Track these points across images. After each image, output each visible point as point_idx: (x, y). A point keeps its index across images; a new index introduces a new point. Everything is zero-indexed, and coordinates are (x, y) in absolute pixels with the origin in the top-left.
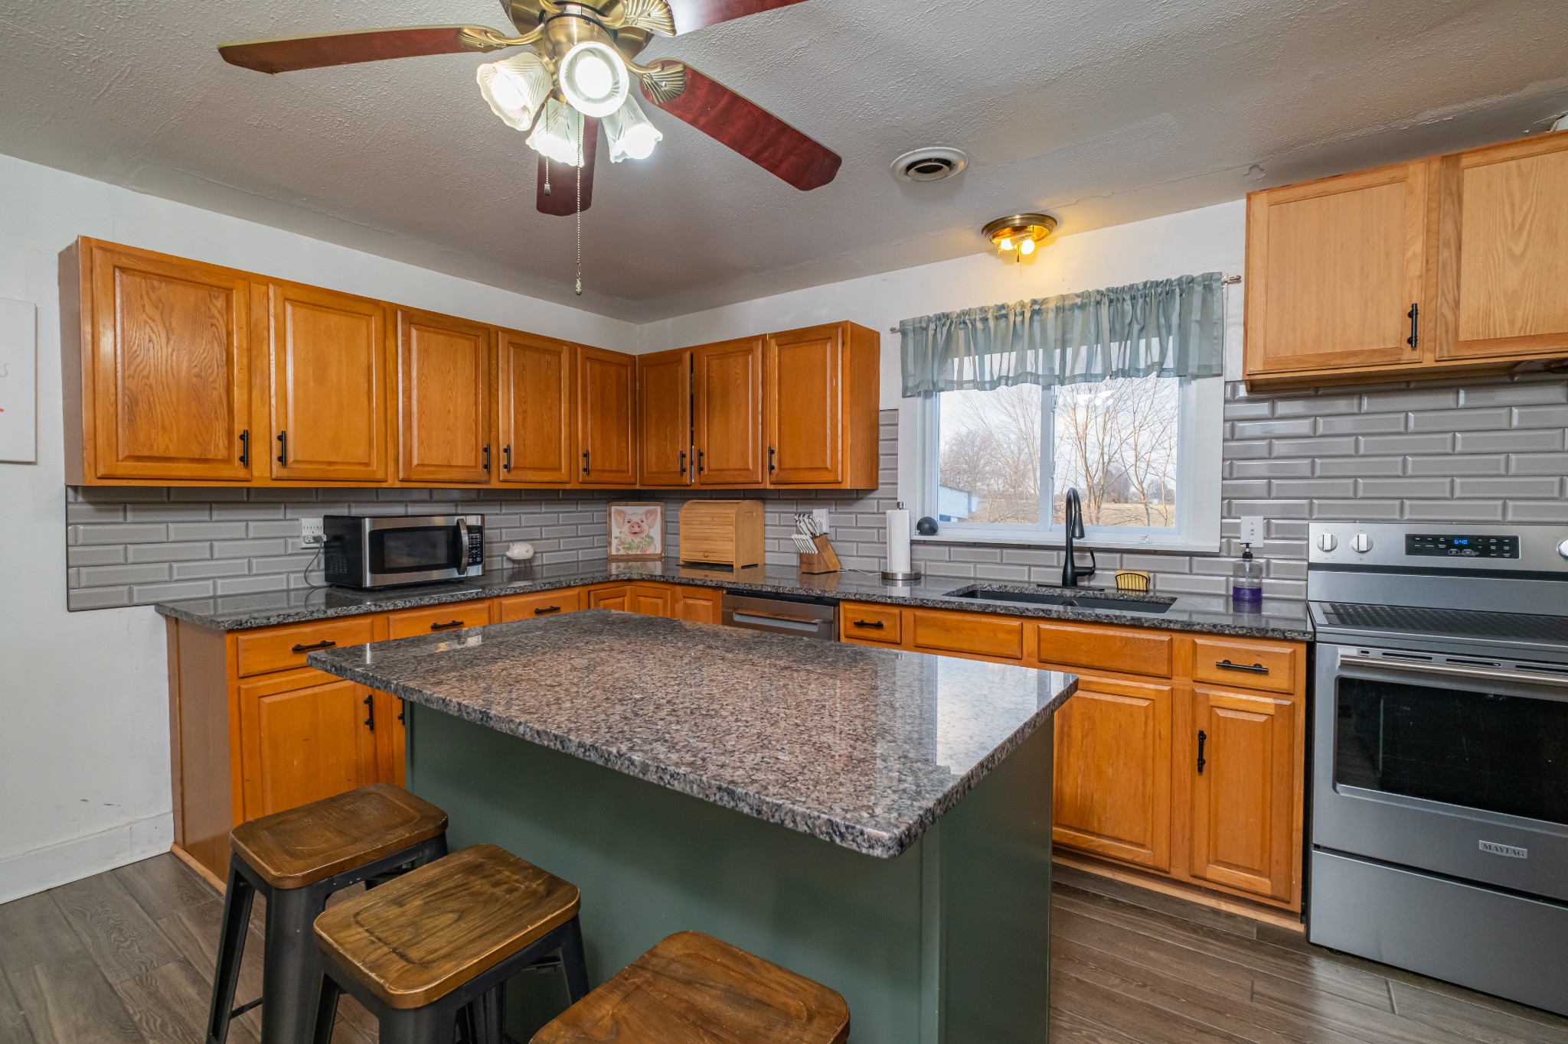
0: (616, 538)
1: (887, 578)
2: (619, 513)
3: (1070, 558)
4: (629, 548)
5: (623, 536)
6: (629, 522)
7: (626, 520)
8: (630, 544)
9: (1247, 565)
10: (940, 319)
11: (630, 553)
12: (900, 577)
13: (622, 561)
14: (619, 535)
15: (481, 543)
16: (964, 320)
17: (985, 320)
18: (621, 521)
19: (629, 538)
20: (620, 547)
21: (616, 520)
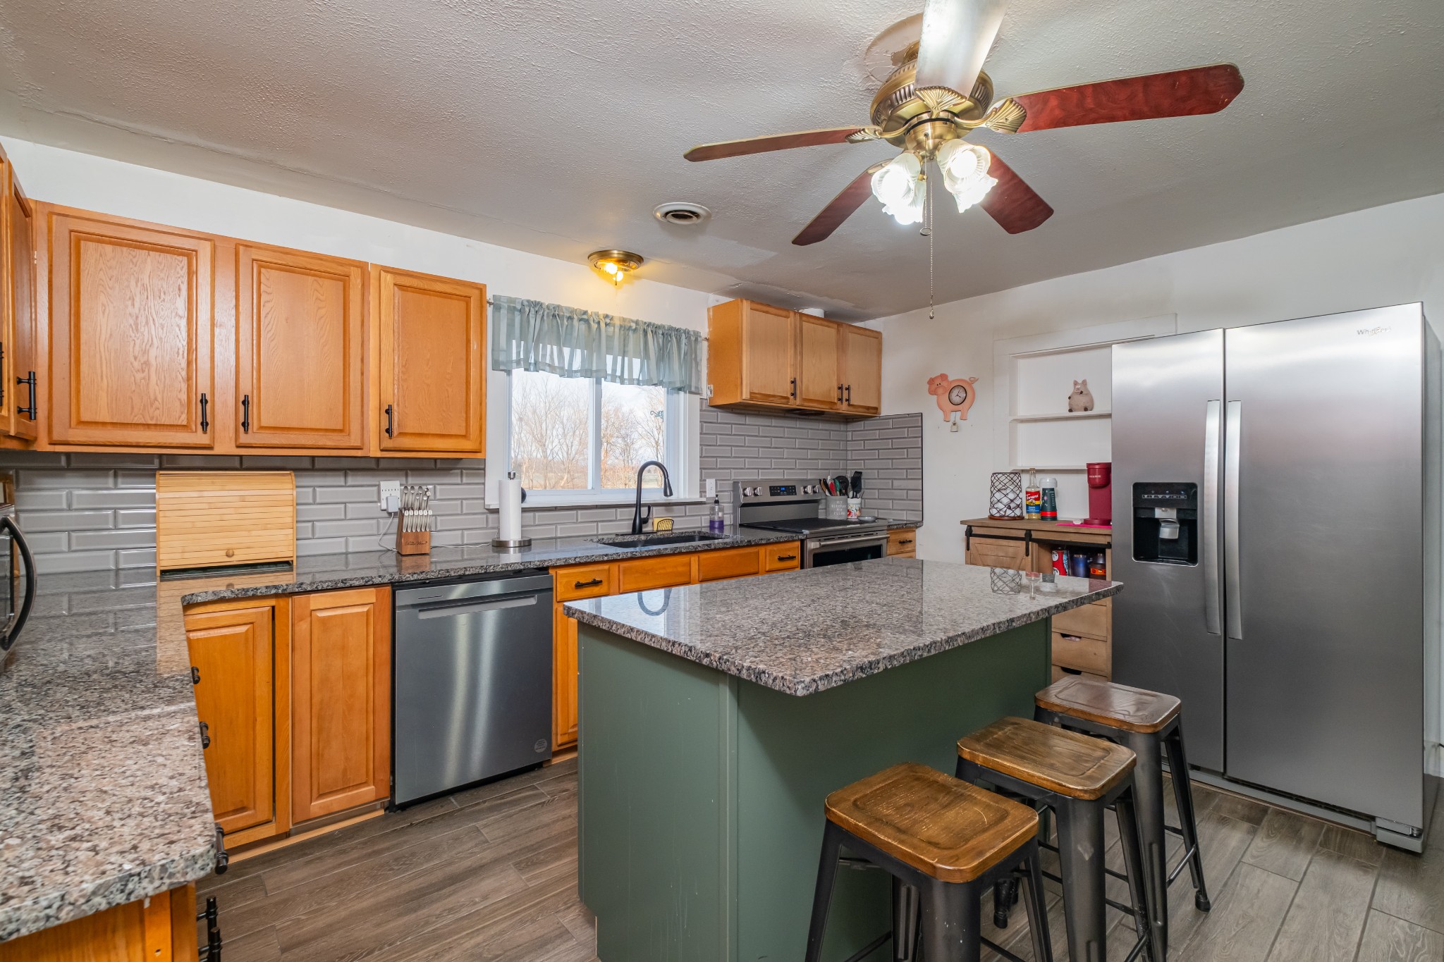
1: (501, 546)
3: (638, 512)
9: (717, 507)
10: (535, 306)
12: (512, 544)
16: (555, 314)
17: (570, 318)
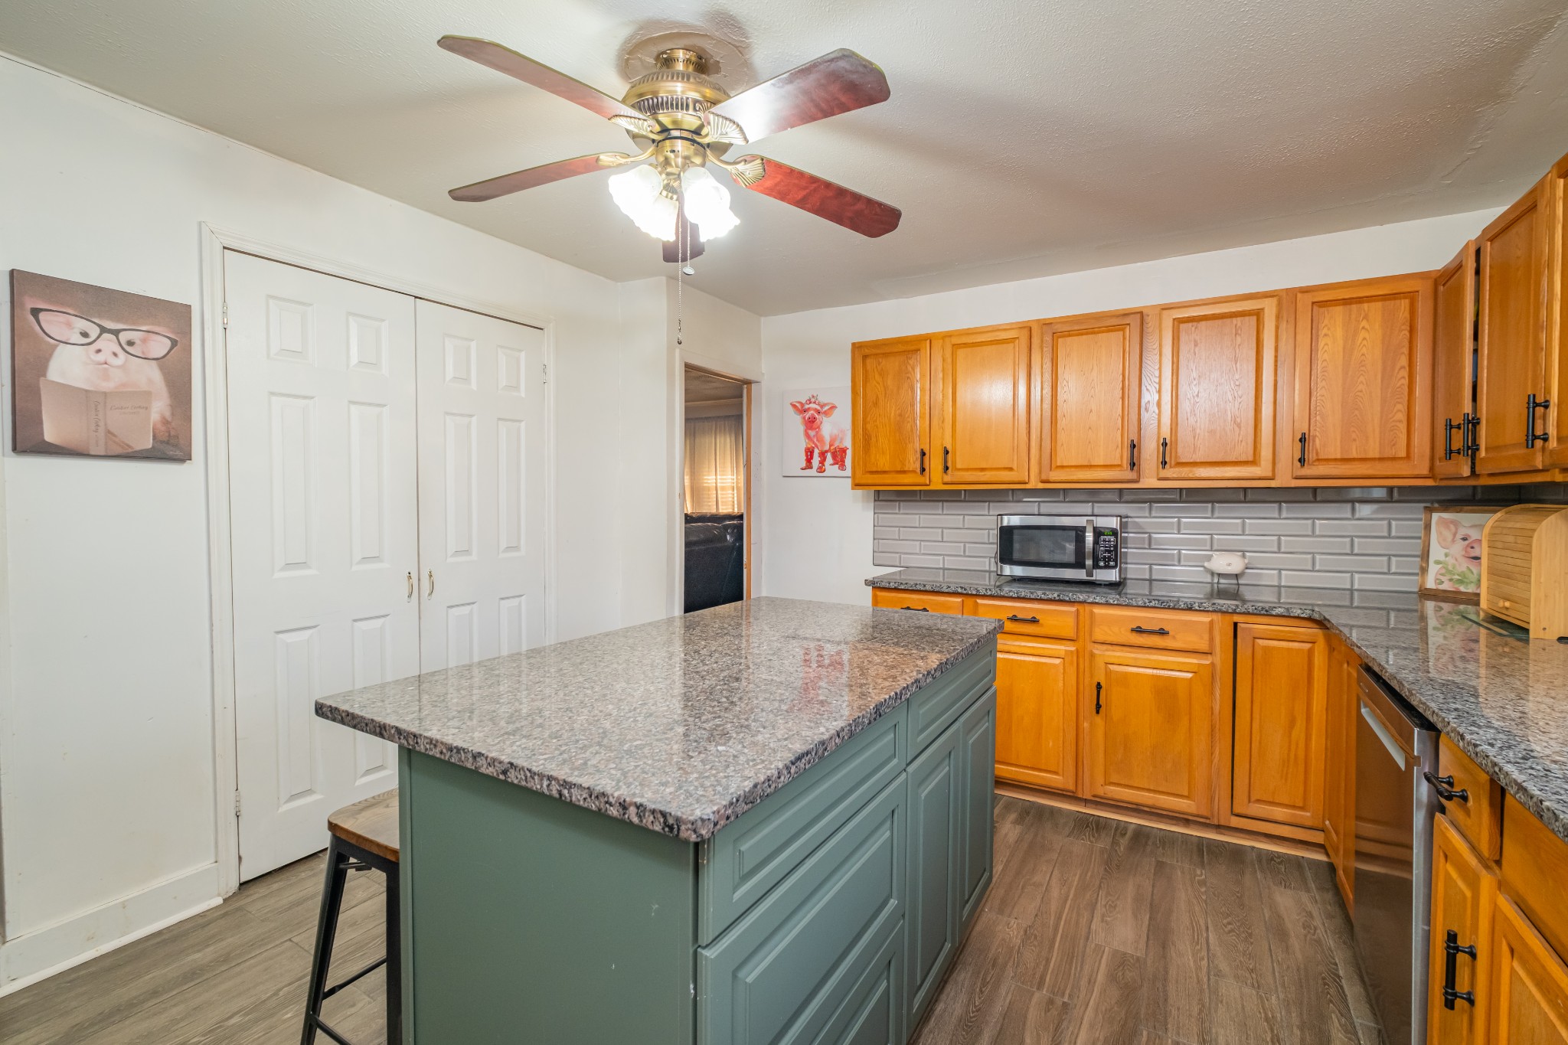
0: (1437, 562)
2: (1446, 523)
4: (1461, 582)
5: (1450, 561)
6: (1464, 539)
7: (1459, 536)
8: (1462, 574)
11: (1462, 589)
13: (1445, 600)
14: (1442, 558)
15: (1116, 547)
18: (1450, 537)
19: (1464, 565)
20: (1443, 578)
21: (1440, 533)
